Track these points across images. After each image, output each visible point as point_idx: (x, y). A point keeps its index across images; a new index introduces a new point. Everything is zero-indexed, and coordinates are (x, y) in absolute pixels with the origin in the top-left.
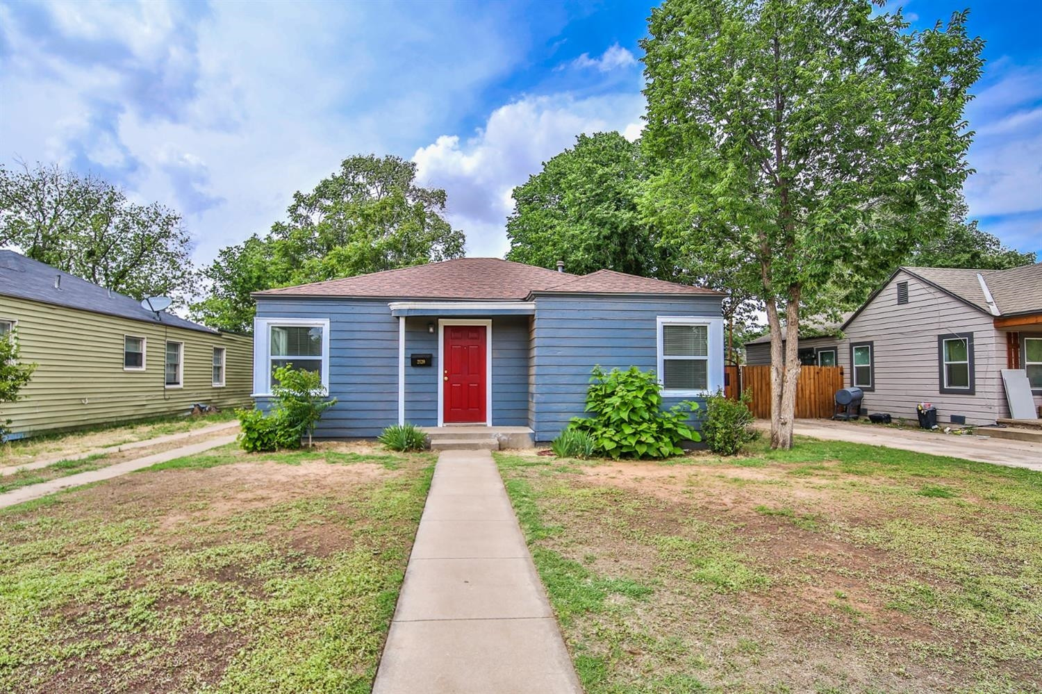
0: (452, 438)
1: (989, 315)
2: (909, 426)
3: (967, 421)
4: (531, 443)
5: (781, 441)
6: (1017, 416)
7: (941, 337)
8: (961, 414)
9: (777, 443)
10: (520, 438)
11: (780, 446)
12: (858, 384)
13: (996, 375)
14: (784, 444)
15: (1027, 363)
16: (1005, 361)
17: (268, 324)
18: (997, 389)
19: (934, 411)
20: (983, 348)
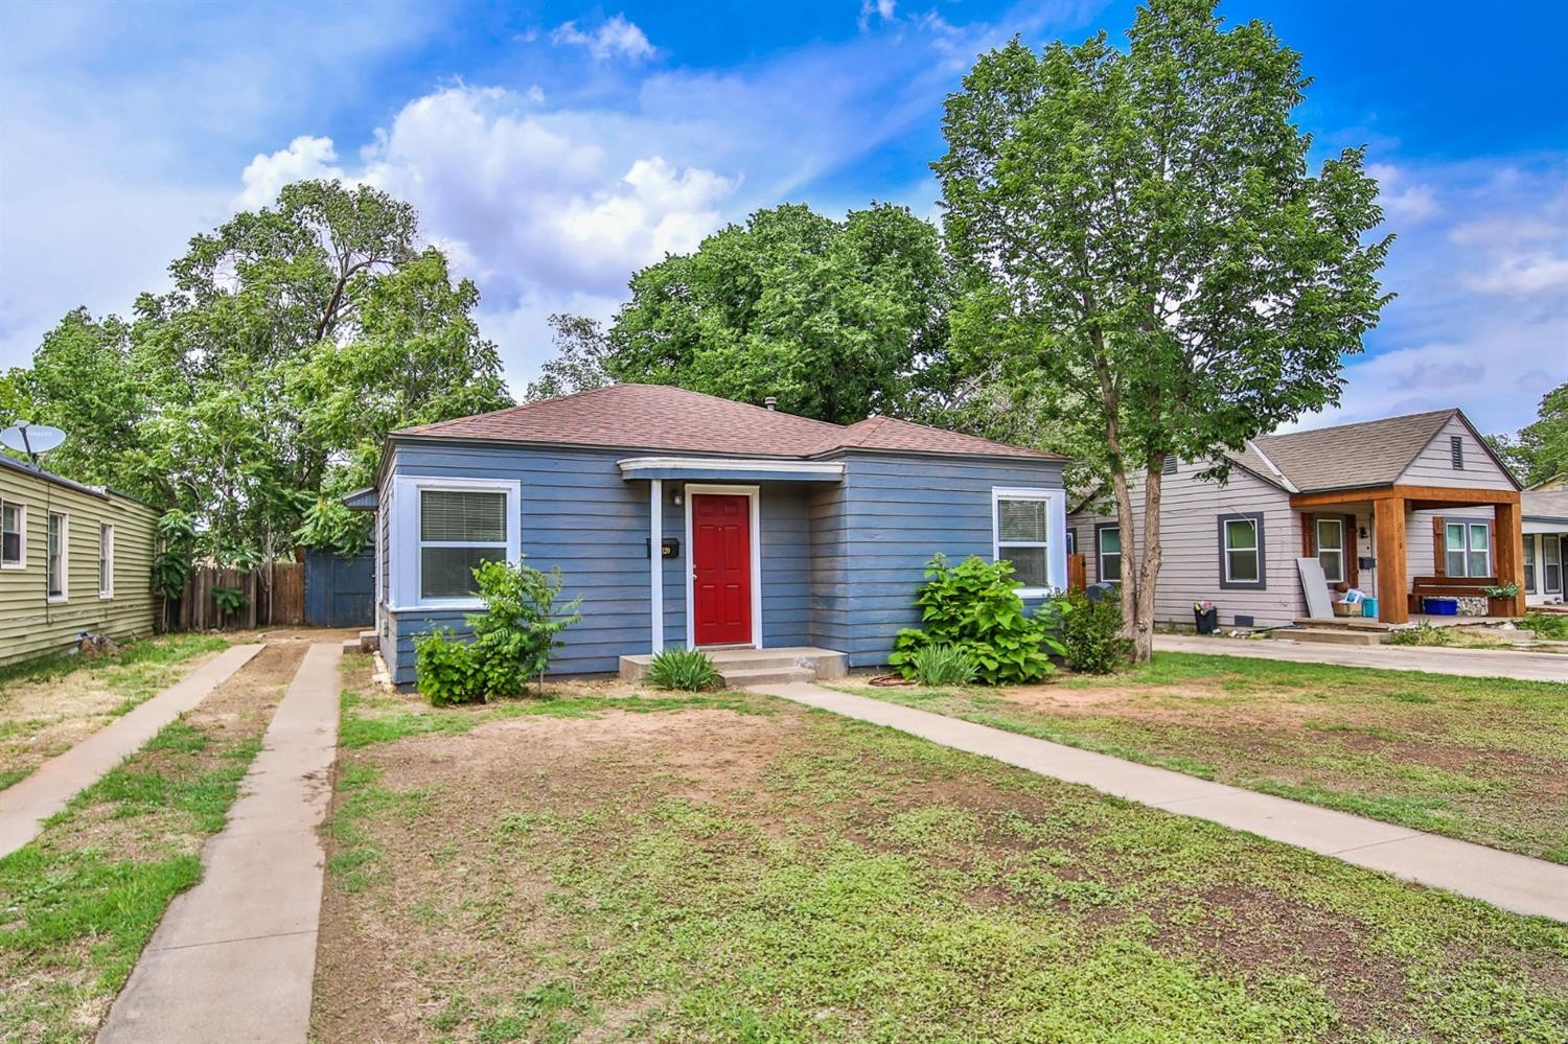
0: (740, 668)
1: (1284, 490)
2: (1181, 632)
3: (1256, 623)
4: (844, 670)
5: (1140, 652)
6: (1316, 616)
7: (1221, 518)
8: (1248, 614)
9: (1135, 656)
10: (830, 663)
11: (1138, 660)
12: (1105, 578)
13: (1292, 565)
14: (1143, 657)
15: (1320, 550)
16: (1300, 548)
17: (418, 486)
18: (1293, 582)
19: (1214, 611)
20: (1275, 531)
